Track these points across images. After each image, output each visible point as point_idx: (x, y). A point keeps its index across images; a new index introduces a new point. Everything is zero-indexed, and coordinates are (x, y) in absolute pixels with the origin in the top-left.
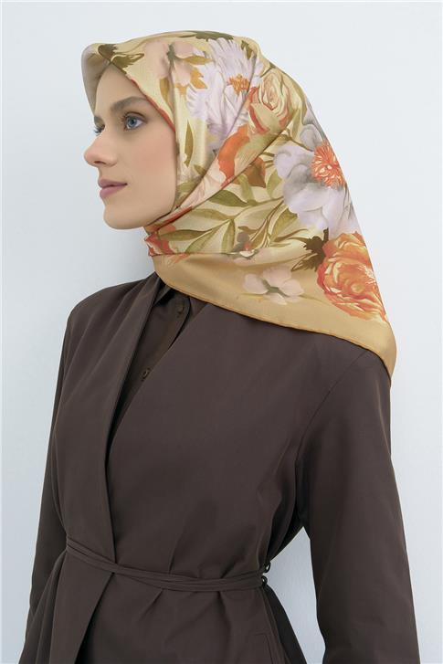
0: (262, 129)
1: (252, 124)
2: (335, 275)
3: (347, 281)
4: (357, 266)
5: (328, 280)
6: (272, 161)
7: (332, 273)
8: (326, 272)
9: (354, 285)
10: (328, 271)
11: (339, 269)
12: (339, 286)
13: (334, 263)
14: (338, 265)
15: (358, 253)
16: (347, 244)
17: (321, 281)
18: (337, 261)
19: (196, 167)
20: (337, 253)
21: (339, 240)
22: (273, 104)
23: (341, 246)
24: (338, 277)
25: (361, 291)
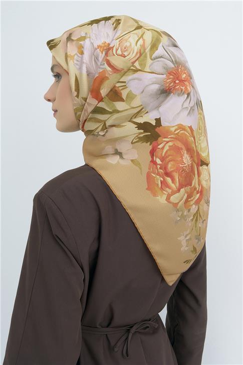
0: (118, 70)
1: (109, 69)
2: (165, 151)
3: (170, 157)
4: (182, 149)
5: (158, 152)
6: (125, 86)
7: (163, 148)
8: (159, 147)
9: (172, 162)
10: (160, 146)
11: (169, 146)
12: (162, 159)
13: (168, 142)
14: (170, 144)
15: (186, 140)
16: (182, 132)
17: (152, 153)
18: (170, 141)
19: (82, 98)
20: (172, 136)
21: (176, 127)
22: (126, 54)
23: (177, 132)
24: (166, 152)
25: (172, 169)
